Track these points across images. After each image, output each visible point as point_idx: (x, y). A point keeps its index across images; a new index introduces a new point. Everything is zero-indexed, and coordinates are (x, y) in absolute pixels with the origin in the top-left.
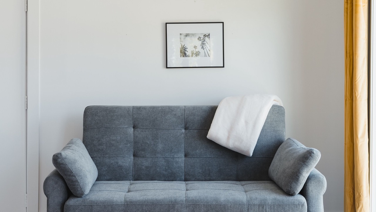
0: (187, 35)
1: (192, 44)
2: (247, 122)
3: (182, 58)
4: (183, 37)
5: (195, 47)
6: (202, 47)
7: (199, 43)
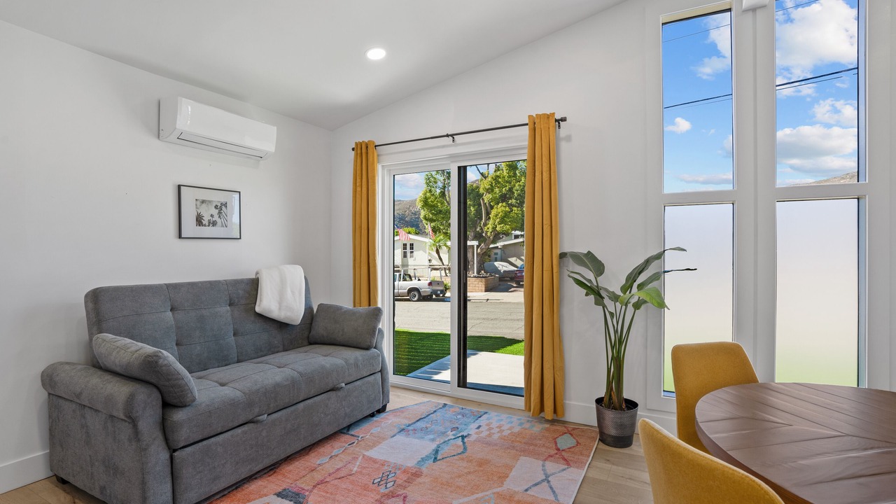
0: (203, 202)
1: (207, 213)
2: (293, 292)
3: (198, 227)
4: (198, 203)
5: (212, 216)
6: (219, 217)
7: (215, 212)
